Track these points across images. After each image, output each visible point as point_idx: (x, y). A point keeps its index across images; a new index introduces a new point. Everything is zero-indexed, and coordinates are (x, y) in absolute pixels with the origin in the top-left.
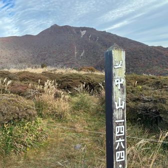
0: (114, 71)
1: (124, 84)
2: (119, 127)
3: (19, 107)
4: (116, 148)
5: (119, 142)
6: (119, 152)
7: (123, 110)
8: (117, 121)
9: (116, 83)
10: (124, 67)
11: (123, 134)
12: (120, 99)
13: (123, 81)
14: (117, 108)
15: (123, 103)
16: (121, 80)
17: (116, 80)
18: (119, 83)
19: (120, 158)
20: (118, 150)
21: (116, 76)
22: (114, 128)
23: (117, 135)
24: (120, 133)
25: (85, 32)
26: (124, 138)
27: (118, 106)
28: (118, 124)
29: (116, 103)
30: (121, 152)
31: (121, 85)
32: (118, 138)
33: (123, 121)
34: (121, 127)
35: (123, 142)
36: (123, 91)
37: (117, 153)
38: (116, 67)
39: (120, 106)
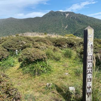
0: (88, 39)
1: (93, 45)
2: (89, 63)
3: (39, 54)
4: (88, 73)
5: (89, 70)
6: (89, 74)
7: (92, 56)
8: (88, 61)
9: (89, 44)
10: (93, 37)
11: (91, 67)
12: (90, 51)
13: (92, 43)
14: (89, 55)
15: (92, 53)
16: (91, 43)
17: (89, 43)
18: (90, 44)
19: (89, 77)
20: (89, 73)
21: (89, 41)
22: (87, 64)
23: (88, 67)
24: (90, 66)
25: (68, 14)
26: (92, 68)
27: (89, 54)
28: (89, 62)
29: (89, 53)
30: (90, 74)
31: (91, 45)
32: (89, 68)
33: (91, 61)
34: (90, 63)
35: (91, 70)
36: (92, 48)
37: (88, 74)
38: (89, 37)
39: (90, 54)
